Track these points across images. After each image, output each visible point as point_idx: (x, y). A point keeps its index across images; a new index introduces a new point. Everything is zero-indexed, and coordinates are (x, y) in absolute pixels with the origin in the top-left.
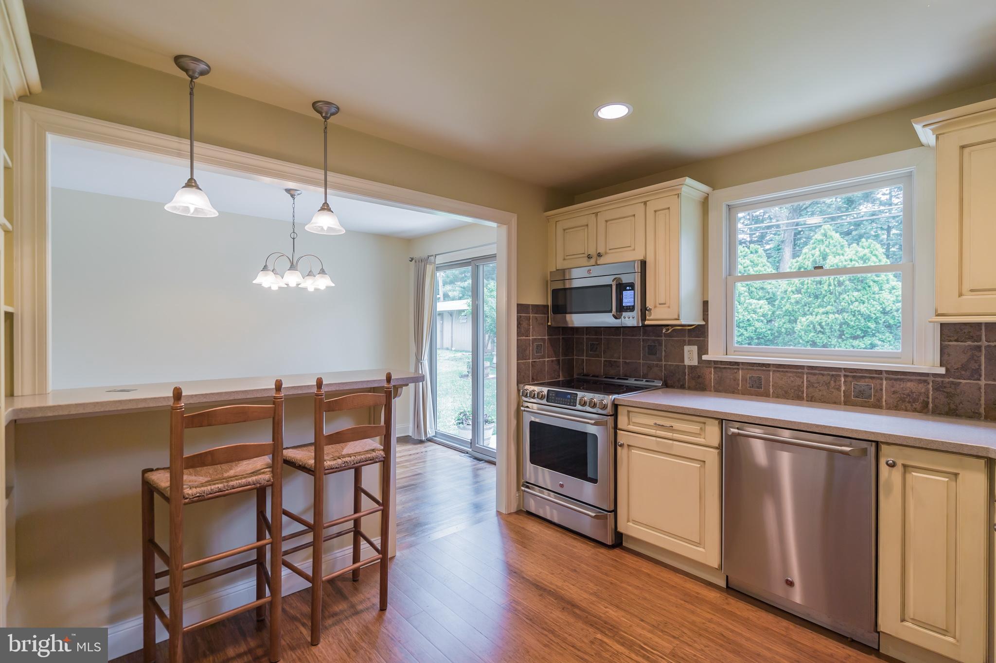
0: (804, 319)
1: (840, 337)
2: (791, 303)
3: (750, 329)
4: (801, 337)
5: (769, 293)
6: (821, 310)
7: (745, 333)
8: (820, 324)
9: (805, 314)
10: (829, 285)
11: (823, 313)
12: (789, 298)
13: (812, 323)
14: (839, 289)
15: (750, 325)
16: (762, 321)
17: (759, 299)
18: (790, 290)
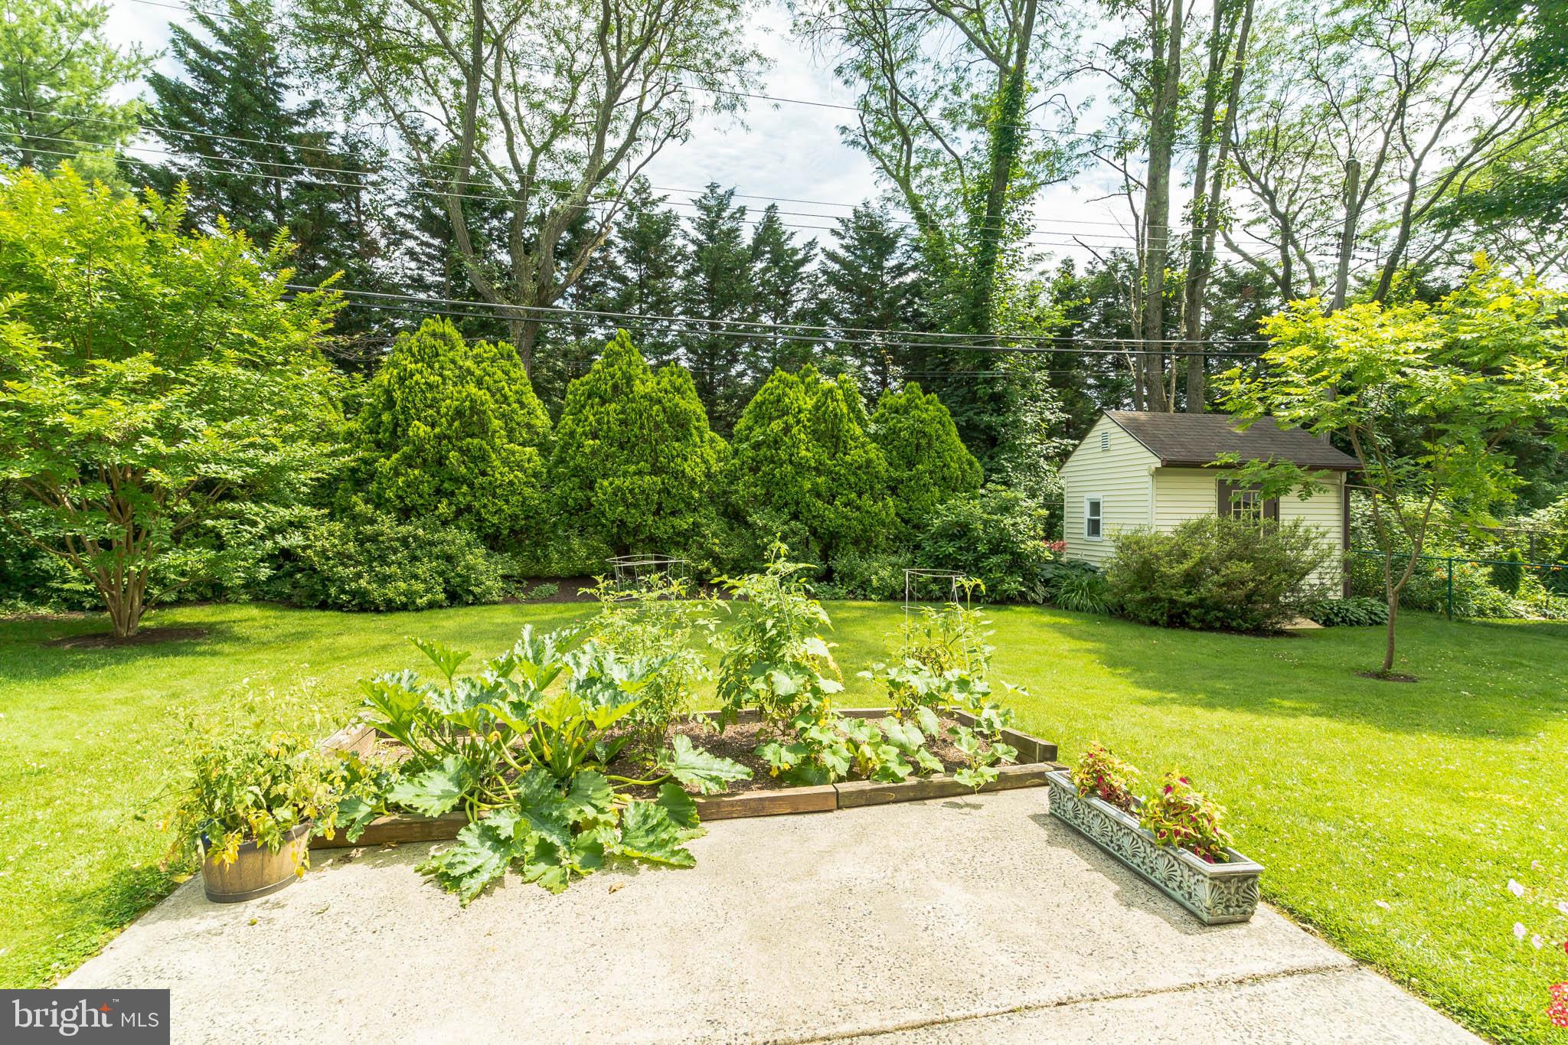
0: (606, 483)
1: (656, 513)
2: (584, 454)
3: (514, 499)
4: (603, 514)
5: (538, 434)
6: (632, 468)
7: (505, 507)
8: (631, 491)
9: (605, 476)
10: (642, 427)
11: (635, 474)
12: (580, 446)
13: (619, 488)
14: (655, 435)
15: (513, 493)
16: (533, 486)
17: (523, 444)
18: (580, 430)
